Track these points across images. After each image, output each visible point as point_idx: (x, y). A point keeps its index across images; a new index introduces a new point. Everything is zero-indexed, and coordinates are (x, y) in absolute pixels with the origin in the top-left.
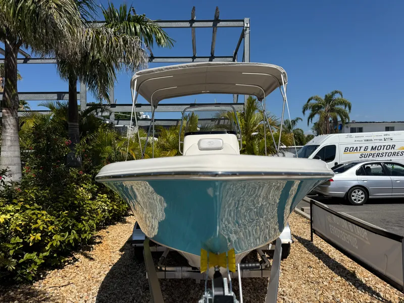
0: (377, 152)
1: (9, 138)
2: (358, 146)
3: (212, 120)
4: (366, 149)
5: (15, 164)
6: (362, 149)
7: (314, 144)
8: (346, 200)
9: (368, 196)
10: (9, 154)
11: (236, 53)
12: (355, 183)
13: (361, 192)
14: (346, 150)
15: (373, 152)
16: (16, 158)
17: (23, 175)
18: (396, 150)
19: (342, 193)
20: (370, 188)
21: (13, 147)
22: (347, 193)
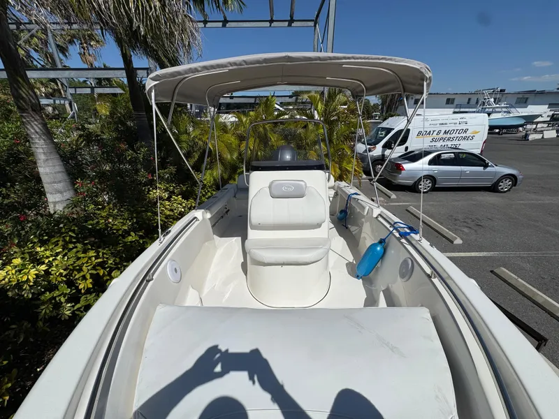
0: (448, 136)
1: (41, 151)
2: (432, 130)
3: (290, 97)
4: (439, 133)
5: (60, 182)
6: (435, 133)
7: (388, 126)
8: (413, 188)
9: (435, 184)
10: (48, 170)
11: (318, 16)
12: (426, 173)
13: (428, 181)
14: (420, 133)
15: (445, 136)
16: (60, 175)
17: (76, 190)
18: (468, 134)
19: (411, 182)
20: (438, 178)
21: (50, 161)
22: (416, 182)
